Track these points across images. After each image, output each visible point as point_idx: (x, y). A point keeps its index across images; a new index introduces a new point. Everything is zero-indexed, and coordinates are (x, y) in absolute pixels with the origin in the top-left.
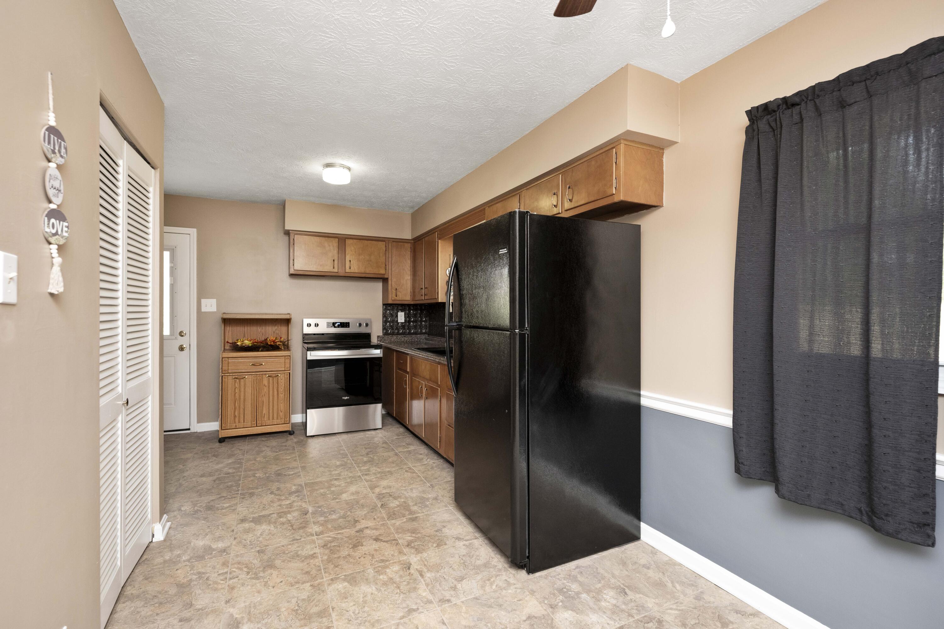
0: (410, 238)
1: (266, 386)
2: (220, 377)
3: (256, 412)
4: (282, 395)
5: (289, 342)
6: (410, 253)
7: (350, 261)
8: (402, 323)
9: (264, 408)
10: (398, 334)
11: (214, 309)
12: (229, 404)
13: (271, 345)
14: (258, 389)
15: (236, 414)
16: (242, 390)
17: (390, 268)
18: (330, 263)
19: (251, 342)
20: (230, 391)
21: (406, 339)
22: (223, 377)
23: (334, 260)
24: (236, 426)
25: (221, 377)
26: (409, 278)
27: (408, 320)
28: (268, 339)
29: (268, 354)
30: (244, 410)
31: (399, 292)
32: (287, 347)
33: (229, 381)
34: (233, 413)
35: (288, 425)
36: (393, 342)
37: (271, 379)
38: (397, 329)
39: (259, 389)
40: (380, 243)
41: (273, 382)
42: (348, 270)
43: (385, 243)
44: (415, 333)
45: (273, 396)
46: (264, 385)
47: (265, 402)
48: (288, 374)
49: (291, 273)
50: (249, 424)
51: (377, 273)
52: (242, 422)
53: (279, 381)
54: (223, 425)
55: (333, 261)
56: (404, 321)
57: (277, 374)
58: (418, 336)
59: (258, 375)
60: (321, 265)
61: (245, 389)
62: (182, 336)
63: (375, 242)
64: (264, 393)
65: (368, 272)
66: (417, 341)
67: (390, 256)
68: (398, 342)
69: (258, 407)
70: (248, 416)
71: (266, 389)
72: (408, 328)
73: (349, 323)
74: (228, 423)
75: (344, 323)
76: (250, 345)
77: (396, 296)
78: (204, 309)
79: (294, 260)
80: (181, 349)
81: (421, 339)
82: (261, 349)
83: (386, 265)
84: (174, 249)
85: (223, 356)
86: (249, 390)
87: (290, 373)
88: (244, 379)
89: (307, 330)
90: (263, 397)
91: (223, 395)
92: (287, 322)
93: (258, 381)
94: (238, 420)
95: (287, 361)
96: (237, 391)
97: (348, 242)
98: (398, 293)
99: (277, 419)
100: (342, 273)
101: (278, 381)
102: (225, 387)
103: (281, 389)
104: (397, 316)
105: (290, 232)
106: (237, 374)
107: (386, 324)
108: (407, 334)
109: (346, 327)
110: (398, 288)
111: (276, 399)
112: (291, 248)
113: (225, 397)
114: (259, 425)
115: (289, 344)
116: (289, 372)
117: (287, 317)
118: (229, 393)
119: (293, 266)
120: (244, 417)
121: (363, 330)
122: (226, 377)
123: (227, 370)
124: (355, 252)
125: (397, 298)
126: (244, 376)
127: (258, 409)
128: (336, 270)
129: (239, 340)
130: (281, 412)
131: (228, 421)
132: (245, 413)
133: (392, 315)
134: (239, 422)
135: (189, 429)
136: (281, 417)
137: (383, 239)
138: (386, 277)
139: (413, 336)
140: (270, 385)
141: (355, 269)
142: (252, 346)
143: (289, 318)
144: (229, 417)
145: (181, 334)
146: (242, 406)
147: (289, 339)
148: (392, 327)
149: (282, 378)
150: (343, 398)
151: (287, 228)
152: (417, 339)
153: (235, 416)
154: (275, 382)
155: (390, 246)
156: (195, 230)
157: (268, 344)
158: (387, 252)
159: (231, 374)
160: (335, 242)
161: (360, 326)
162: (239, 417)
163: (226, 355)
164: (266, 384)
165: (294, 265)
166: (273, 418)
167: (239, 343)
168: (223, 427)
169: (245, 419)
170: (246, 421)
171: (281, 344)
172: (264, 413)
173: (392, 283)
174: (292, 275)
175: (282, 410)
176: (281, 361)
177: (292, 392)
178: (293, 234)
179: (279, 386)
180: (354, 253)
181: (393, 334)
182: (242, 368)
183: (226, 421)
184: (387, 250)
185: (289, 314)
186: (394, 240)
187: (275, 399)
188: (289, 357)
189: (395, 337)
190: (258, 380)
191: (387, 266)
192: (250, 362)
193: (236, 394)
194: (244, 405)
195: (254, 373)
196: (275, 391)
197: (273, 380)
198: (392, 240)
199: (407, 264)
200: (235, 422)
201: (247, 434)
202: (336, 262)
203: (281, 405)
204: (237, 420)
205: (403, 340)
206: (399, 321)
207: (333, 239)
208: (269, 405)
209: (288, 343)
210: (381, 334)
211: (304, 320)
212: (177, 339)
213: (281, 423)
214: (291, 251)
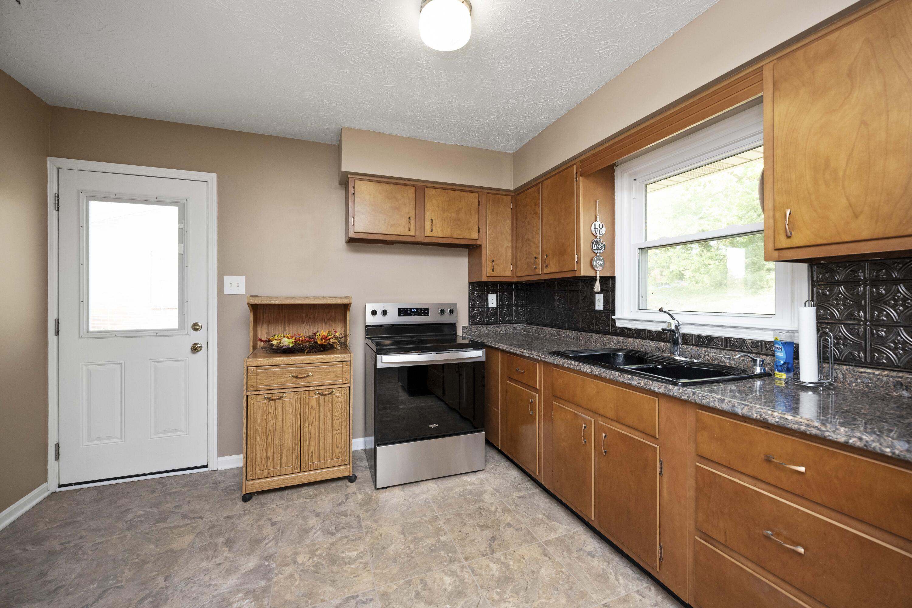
0: (512, 188)
1: (314, 409)
2: (243, 397)
3: (299, 450)
4: (338, 422)
5: (348, 338)
6: (510, 210)
7: (432, 220)
8: (493, 308)
9: (312, 443)
10: (488, 323)
11: (242, 290)
12: (258, 439)
13: (322, 345)
14: (302, 414)
15: (269, 454)
16: (279, 416)
17: (484, 231)
18: (404, 222)
19: (293, 340)
20: (259, 419)
21: (499, 330)
22: (249, 397)
23: (410, 218)
24: (269, 473)
25: (245, 398)
26: (510, 245)
27: (501, 304)
28: (318, 334)
29: (318, 359)
30: (281, 447)
31: (496, 264)
32: (344, 346)
33: (258, 402)
34: (264, 454)
35: (348, 467)
36: (483, 334)
37: (322, 397)
38: (487, 316)
39: (305, 414)
40: (472, 195)
41: (325, 402)
42: (428, 233)
43: (477, 195)
44: (511, 322)
45: (325, 424)
46: (312, 407)
47: (312, 434)
48: (348, 389)
49: (350, 236)
50: (289, 469)
51: (468, 237)
52: (279, 466)
53: (334, 399)
54: (249, 473)
55: (408, 219)
56: (496, 306)
57: (331, 390)
58: (515, 325)
59: (302, 392)
60: (392, 226)
61: (282, 414)
62: (196, 330)
63: (464, 193)
64: (312, 419)
65: (455, 237)
66: (513, 333)
67: (484, 214)
68: (489, 334)
69: (302, 441)
70: (289, 458)
71: (314, 414)
72: (501, 315)
73: (428, 309)
74: (257, 470)
75: (421, 309)
76: (291, 345)
77: (493, 271)
78: (227, 291)
79: (353, 217)
80: (195, 349)
81: (519, 330)
82: (306, 351)
83: (479, 227)
84: (184, 203)
85: (249, 364)
86: (290, 417)
87: (350, 387)
88: (282, 399)
89: (371, 320)
90: (310, 426)
91: (249, 426)
92: (345, 308)
93: (302, 402)
94: (272, 464)
95: (346, 369)
96: (270, 419)
97: (430, 192)
98: (496, 267)
99: (331, 458)
100: (420, 238)
101: (332, 400)
102: (252, 412)
103: (337, 413)
104: (487, 300)
105: (349, 176)
106: (269, 392)
107: (474, 310)
108: (499, 324)
109: (425, 315)
110: (495, 260)
111: (330, 428)
112: (350, 200)
113: (252, 427)
114: (305, 470)
115: (348, 341)
116: (348, 385)
117: (345, 301)
118: (258, 422)
119: (353, 227)
120: (281, 458)
121: (447, 319)
122: (254, 396)
123: (255, 385)
124: (438, 207)
125: (494, 274)
126: (281, 395)
127: (302, 445)
128: (412, 233)
129: (276, 337)
130: (337, 447)
131: (257, 467)
132: (283, 452)
133: (481, 297)
134: (274, 467)
135: (206, 466)
136: (337, 455)
137: (476, 190)
138: (479, 243)
139: (509, 326)
140: (321, 406)
141: (437, 232)
142: (292, 347)
143: (347, 302)
144: (258, 459)
145: (196, 327)
146: (278, 442)
147: (348, 333)
148: (481, 314)
149: (339, 396)
150: (430, 426)
151: (345, 168)
152: (513, 330)
153: (268, 458)
154: (327, 402)
155: (484, 201)
156: (214, 175)
157: (317, 343)
158: (480, 207)
159: (261, 392)
160: (411, 192)
161: (444, 313)
162: (274, 459)
163: (252, 362)
164: (315, 405)
165: (354, 224)
166: (325, 458)
167: (274, 342)
168: (248, 476)
169: (283, 462)
170: (284, 465)
171: (336, 341)
172: (311, 450)
173: (487, 252)
174: (351, 241)
175: (338, 445)
176: (337, 369)
177: (353, 417)
178: (353, 179)
179: (335, 406)
180: (436, 208)
181: (482, 323)
182: (278, 381)
183: (254, 466)
184: (480, 205)
185: (349, 297)
186: (490, 191)
187: (327, 428)
188: (348, 363)
189: (485, 328)
190: (302, 399)
191: (481, 228)
192: (290, 372)
193: (269, 423)
194: (282, 440)
195: (296, 390)
196: (329, 416)
197: (325, 399)
198: (487, 191)
199: (506, 226)
200: (267, 468)
201: (286, 485)
202: (412, 221)
203: (338, 436)
204: (270, 463)
205: (495, 331)
206: (489, 306)
207: (408, 187)
208: (319, 437)
209: (346, 340)
210: (467, 324)
211: (368, 306)
212: (188, 335)
213: (337, 465)
214: (350, 204)
